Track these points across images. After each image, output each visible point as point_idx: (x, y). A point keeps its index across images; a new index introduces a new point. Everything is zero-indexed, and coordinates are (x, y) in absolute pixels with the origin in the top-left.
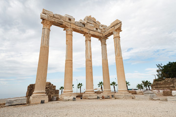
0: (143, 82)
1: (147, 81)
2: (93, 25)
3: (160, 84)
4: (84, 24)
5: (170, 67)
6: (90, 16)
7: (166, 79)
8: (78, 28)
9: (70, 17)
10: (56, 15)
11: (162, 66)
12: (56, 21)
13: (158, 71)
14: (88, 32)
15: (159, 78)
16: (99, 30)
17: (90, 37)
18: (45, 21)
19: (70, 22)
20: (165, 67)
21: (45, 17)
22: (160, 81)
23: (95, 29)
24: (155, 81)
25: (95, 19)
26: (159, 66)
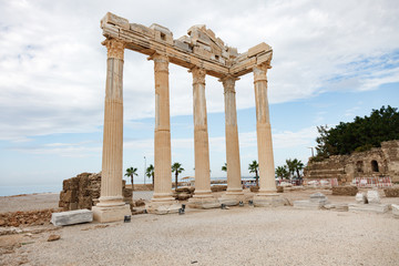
0: (288, 162)
1: (295, 161)
2: (209, 48)
3: (321, 167)
4: (192, 47)
5: (341, 133)
6: (204, 27)
7: (333, 158)
8: (180, 55)
9: (164, 31)
10: (136, 25)
11: (327, 130)
12: (137, 42)
13: (318, 141)
14: (199, 65)
15: (320, 154)
16: (221, 60)
17: (204, 76)
18: (114, 42)
19: (163, 42)
20: (332, 131)
21: (114, 31)
22: (322, 160)
23: (213, 58)
24: (312, 160)
25: (213, 35)
26: (321, 130)
